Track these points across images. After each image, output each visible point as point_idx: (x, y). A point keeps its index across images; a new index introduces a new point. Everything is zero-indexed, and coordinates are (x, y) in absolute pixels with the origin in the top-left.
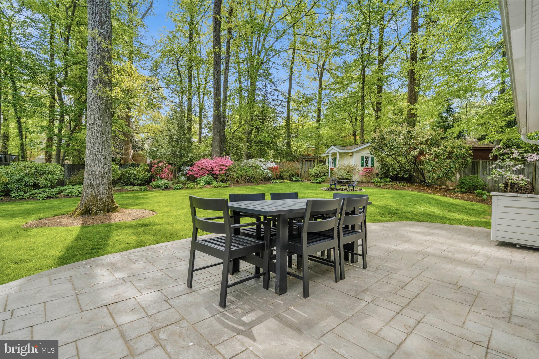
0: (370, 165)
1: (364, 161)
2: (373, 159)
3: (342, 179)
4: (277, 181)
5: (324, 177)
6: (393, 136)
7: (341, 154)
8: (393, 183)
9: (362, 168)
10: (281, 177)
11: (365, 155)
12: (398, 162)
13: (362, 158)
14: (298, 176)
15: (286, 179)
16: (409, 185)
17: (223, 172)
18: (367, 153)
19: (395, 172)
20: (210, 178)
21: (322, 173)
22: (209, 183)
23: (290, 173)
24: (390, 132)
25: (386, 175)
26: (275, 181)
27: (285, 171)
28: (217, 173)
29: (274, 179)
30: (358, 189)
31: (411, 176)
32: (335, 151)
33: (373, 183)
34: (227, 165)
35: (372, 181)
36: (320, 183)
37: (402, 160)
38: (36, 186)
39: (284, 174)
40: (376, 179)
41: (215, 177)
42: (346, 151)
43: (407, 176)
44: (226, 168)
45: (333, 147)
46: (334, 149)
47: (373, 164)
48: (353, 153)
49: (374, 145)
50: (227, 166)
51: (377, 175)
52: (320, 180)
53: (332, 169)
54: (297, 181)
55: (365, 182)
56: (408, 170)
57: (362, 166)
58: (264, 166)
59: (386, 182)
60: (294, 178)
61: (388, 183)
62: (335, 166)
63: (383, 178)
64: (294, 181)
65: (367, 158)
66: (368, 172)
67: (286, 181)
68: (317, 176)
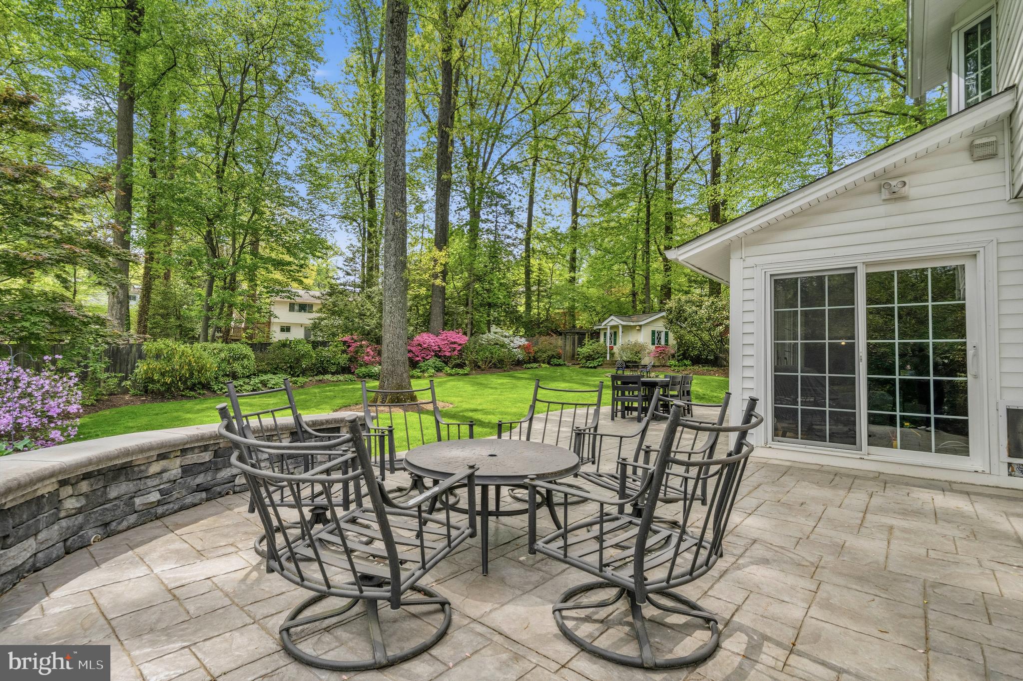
0: (663, 342)
1: (655, 336)
2: (667, 334)
3: (628, 362)
4: (532, 365)
5: (601, 359)
6: (694, 308)
7: (623, 326)
8: (696, 367)
9: (654, 347)
10: (536, 360)
11: (657, 329)
12: (701, 339)
13: (653, 332)
14: (560, 358)
15: (544, 363)
16: (715, 369)
17: (456, 352)
18: (660, 326)
19: (696, 353)
20: (439, 363)
21: (598, 353)
22: (439, 370)
23: (550, 353)
24: (689, 302)
25: (685, 356)
26: (528, 366)
27: (540, 350)
28: (448, 354)
29: (525, 363)
30: (653, 374)
31: (717, 358)
32: (615, 324)
33: (670, 366)
34: (461, 342)
35: (668, 364)
36: (595, 367)
37: (706, 336)
38: (234, 376)
39: (539, 354)
40: (673, 362)
41: (446, 361)
42: (632, 324)
43: (712, 358)
44: (460, 348)
45: (612, 317)
46: (614, 321)
47: (667, 341)
48: (640, 326)
49: (670, 317)
50: (460, 345)
51: (673, 356)
52: (595, 363)
53: (611, 348)
54: (559, 365)
55: (658, 366)
56: (712, 350)
57: (653, 344)
58: (512, 344)
59: (685, 365)
60: (555, 361)
61: (689, 368)
62: (615, 344)
63: (681, 360)
64: (556, 365)
65: (659, 333)
66: (661, 354)
67: (543, 365)
68: (589, 358)
